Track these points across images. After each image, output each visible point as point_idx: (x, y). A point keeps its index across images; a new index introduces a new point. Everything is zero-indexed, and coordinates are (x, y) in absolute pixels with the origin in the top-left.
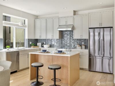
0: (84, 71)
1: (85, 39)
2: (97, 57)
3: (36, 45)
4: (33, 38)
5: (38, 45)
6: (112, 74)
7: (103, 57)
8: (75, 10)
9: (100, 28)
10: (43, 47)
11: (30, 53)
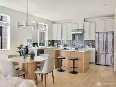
0: (92, 64)
1: (93, 41)
2: (101, 54)
3: (53, 45)
4: (51, 39)
5: (55, 45)
6: (113, 66)
7: (106, 54)
8: (85, 18)
9: (104, 32)
10: (59, 46)
11: (55, 50)
